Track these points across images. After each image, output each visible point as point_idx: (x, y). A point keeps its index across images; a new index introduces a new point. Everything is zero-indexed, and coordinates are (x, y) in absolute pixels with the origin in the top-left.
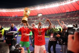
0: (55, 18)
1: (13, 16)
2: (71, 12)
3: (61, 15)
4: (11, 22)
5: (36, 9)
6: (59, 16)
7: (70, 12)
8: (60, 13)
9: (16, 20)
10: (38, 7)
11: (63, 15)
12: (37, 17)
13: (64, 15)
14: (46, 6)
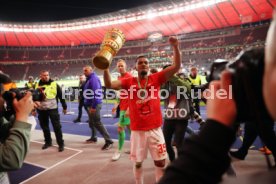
0: (202, 46)
1: (73, 44)
2: (258, 23)
3: (223, 35)
4: (66, 61)
5: (144, 17)
6: (218, 39)
7: (253, 24)
8: (219, 25)
9: (82, 55)
10: (150, 11)
11: (230, 34)
12: (147, 44)
13: (234, 34)
14: (176, 6)
